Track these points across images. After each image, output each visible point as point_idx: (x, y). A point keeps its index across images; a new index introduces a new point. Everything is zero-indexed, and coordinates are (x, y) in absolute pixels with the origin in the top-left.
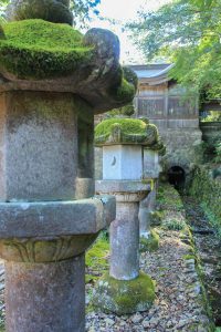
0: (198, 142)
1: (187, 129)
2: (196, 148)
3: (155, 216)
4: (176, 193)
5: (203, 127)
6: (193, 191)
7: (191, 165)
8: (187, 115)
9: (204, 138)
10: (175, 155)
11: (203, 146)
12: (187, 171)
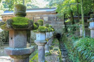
0: (64, 27)
1: (61, 24)
2: (63, 29)
3: (51, 47)
4: (58, 41)
5: (65, 23)
6: (62, 40)
7: (62, 33)
8: (61, 21)
9: (65, 26)
10: (58, 31)
11: (65, 28)
12: (61, 35)
